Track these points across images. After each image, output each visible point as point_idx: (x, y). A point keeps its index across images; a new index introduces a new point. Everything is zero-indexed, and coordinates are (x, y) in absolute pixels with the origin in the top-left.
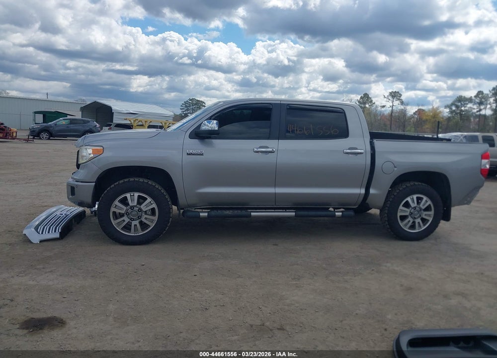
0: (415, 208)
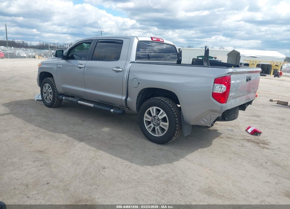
0: (154, 117)
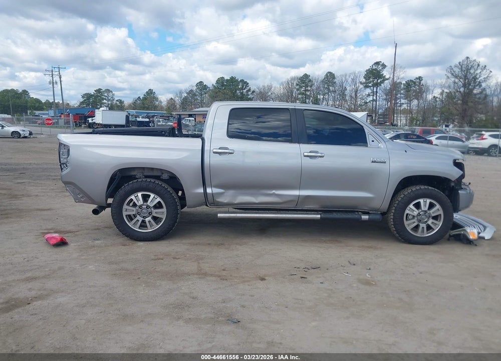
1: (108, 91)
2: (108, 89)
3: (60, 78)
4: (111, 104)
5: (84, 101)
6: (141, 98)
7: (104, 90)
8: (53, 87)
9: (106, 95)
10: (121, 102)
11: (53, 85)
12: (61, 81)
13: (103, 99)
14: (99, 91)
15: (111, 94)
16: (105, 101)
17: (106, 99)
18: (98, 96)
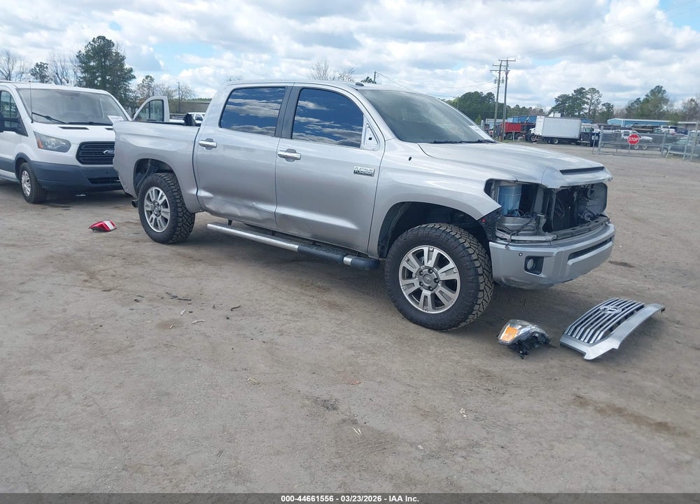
1: (594, 91)
2: (593, 89)
3: (507, 74)
4: (594, 109)
5: (558, 105)
6: (642, 100)
7: (587, 90)
8: (499, 87)
9: (588, 96)
10: (609, 106)
11: (499, 84)
12: (507, 79)
13: (584, 103)
14: (580, 92)
15: (596, 96)
16: (586, 106)
17: (588, 104)
18: (577, 99)
